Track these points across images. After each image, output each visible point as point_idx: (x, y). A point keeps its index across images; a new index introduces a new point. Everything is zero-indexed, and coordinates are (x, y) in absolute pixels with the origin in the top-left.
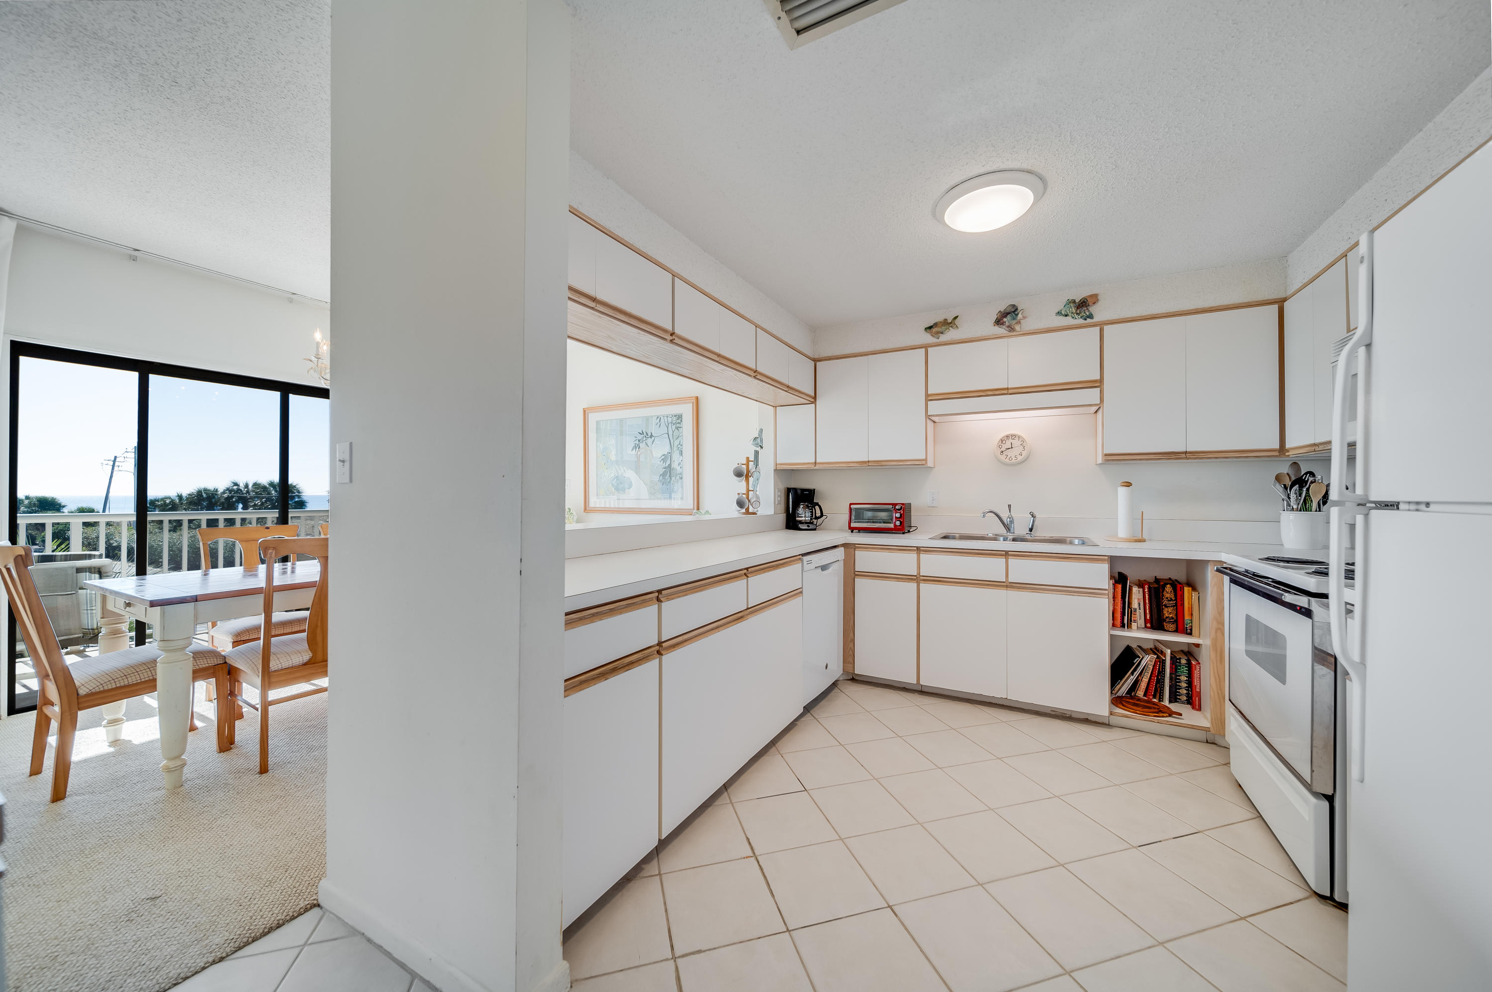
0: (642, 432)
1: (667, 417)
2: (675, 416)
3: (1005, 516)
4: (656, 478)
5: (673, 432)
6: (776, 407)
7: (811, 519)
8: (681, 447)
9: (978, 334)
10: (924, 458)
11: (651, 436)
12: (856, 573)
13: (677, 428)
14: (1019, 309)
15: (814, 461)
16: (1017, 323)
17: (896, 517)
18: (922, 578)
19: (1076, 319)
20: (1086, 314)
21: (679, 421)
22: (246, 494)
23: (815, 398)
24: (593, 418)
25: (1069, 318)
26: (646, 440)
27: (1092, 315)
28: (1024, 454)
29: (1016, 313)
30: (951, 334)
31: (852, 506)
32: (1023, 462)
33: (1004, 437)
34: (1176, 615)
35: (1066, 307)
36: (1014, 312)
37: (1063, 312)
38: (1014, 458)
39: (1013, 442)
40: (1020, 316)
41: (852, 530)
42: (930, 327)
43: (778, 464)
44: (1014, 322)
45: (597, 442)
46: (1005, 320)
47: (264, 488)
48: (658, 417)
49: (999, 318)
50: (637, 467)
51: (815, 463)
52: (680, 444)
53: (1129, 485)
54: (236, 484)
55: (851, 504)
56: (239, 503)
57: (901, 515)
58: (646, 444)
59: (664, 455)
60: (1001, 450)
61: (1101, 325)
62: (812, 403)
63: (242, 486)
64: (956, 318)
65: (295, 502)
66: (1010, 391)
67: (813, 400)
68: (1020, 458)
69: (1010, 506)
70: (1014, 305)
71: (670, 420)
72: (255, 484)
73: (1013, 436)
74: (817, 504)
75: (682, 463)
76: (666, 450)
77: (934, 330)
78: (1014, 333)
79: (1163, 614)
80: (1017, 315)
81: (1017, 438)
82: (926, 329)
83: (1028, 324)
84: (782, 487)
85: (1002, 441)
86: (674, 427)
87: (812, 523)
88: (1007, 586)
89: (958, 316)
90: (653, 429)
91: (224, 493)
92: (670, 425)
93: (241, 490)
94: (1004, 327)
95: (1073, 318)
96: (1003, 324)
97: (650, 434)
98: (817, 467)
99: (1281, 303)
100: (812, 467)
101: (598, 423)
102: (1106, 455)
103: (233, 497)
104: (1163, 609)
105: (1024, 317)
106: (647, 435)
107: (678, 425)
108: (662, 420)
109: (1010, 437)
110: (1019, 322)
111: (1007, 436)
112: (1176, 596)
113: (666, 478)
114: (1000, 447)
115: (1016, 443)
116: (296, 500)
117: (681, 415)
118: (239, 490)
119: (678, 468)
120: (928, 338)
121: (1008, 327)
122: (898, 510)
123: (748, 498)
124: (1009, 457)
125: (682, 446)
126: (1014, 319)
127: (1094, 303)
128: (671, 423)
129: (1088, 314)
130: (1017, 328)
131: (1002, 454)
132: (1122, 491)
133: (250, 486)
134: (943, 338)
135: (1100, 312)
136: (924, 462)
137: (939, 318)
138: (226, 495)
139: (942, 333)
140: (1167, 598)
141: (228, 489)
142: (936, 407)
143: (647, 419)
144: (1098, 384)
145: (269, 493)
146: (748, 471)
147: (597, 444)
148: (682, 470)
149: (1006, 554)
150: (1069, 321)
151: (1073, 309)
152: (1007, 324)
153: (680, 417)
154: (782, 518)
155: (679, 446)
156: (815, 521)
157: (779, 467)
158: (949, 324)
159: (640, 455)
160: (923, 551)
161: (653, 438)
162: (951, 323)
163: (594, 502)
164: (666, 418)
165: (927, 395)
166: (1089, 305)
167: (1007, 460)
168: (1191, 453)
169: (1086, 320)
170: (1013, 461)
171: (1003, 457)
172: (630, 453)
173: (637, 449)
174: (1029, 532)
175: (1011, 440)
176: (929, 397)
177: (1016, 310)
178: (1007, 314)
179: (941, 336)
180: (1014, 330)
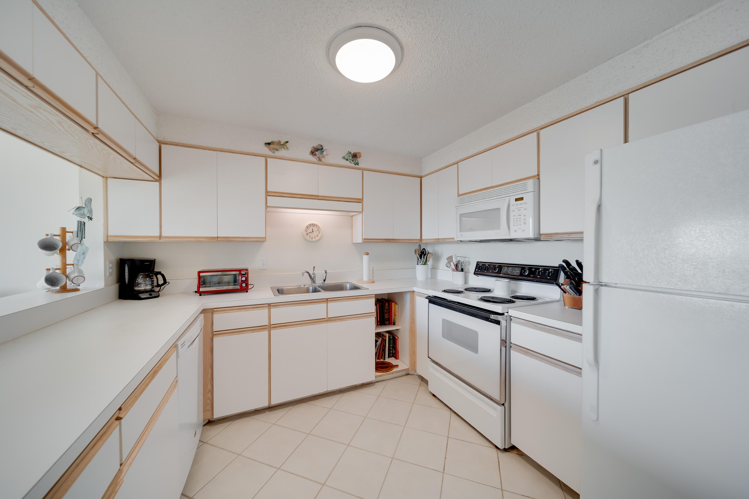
3: (311, 273)
6: (106, 178)
7: (153, 287)
10: (264, 236)
12: (215, 333)
14: (324, 148)
15: (158, 235)
16: (323, 157)
17: (241, 280)
18: (272, 326)
19: (351, 163)
20: (356, 162)
23: (160, 176)
25: (348, 162)
27: (358, 163)
28: (319, 236)
29: (323, 150)
31: (201, 274)
32: (317, 241)
33: (308, 225)
34: (389, 317)
35: (348, 155)
36: (321, 149)
37: (346, 158)
38: (314, 238)
39: (314, 228)
40: (325, 153)
41: (201, 293)
42: (269, 144)
43: (111, 236)
44: (321, 156)
46: (317, 153)
49: (313, 151)
51: (160, 237)
53: (367, 254)
55: (199, 272)
57: (246, 278)
60: (307, 232)
61: (363, 169)
62: (156, 181)
64: (287, 142)
66: (319, 198)
67: (158, 178)
68: (317, 238)
69: (314, 267)
70: (321, 146)
73: (313, 225)
74: (160, 273)
77: (272, 146)
78: (321, 163)
79: (385, 317)
80: (323, 152)
81: (315, 226)
82: (266, 144)
83: (329, 159)
84: (114, 257)
85: (307, 227)
87: (153, 291)
88: (327, 321)
89: (289, 142)
94: (316, 157)
95: (350, 162)
96: (315, 155)
98: (162, 240)
99: (421, 177)
100: (157, 240)
102: (365, 239)
104: (385, 315)
105: (327, 155)
110: (324, 157)
111: (310, 225)
112: (389, 308)
114: (306, 231)
115: (315, 229)
121: (318, 158)
122: (244, 275)
123: (64, 273)
124: (311, 237)
126: (321, 154)
127: (360, 157)
129: (357, 162)
130: (323, 160)
131: (307, 235)
132: (365, 257)
134: (277, 154)
135: (363, 162)
136: (264, 240)
137: (276, 139)
139: (277, 150)
140: (386, 309)
142: (272, 201)
144: (360, 201)
146: (65, 244)
149: (327, 300)
150: (347, 163)
151: (351, 158)
152: (318, 156)
154: (114, 288)
156: (157, 289)
157: (110, 239)
158: (284, 145)
160: (273, 306)
162: (283, 145)
165: (267, 192)
166: (357, 158)
167: (310, 239)
168: (395, 239)
169: (355, 165)
170: (314, 240)
171: (308, 237)
174: (324, 282)
175: (312, 227)
176: (268, 194)
177: (322, 149)
178: (317, 150)
179: (276, 152)
180: (320, 161)
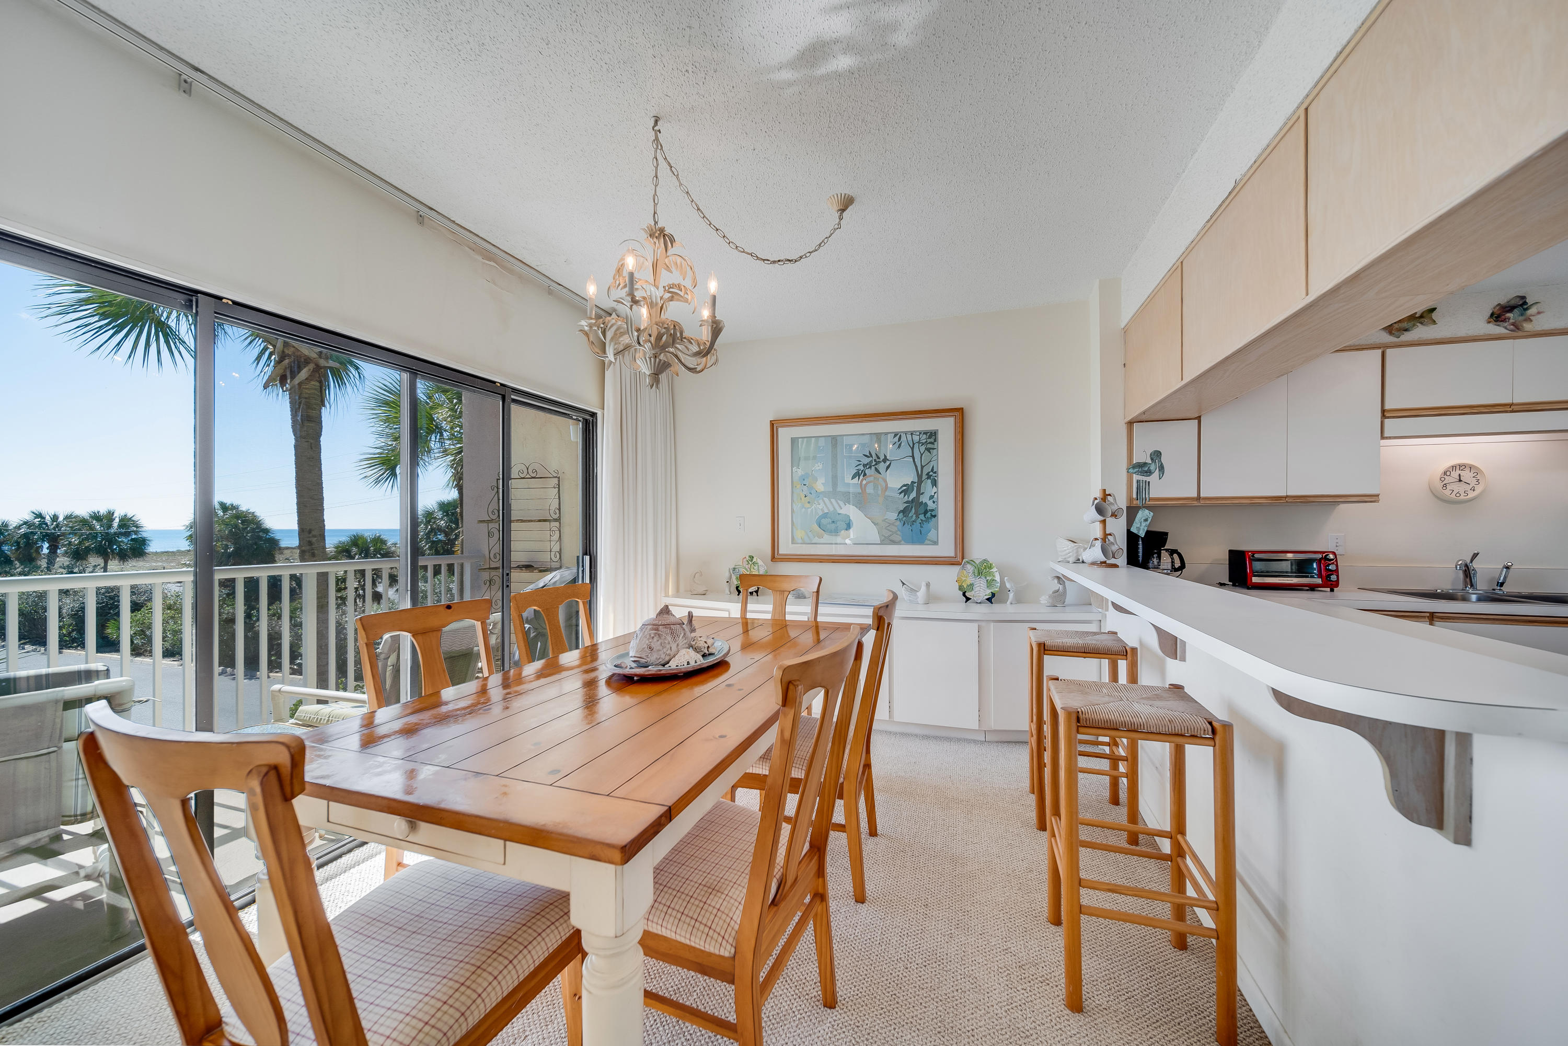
0: (870, 453)
1: (912, 434)
2: (925, 433)
4: (893, 516)
5: (922, 455)
8: (934, 475)
9: (1462, 332)
11: (885, 460)
13: (928, 450)
14: (1530, 301)
15: (1196, 496)
16: (1526, 320)
21: (932, 440)
22: (54, 529)
24: (785, 434)
26: (876, 464)
28: (1479, 489)
29: (1526, 307)
30: (1420, 332)
33: (1449, 468)
36: (1522, 305)
38: (1463, 494)
39: (1462, 473)
40: (1532, 311)
44: (1521, 318)
45: (792, 467)
46: (1508, 315)
47: (84, 522)
48: (895, 435)
49: (1498, 313)
50: (861, 502)
51: (1199, 498)
52: (932, 470)
54: (40, 516)
56: (43, 541)
57: (1334, 567)
58: (877, 470)
59: (904, 485)
60: (1444, 483)
62: (1194, 418)
63: (48, 519)
64: (1432, 311)
65: (132, 540)
66: (1515, 408)
68: (1472, 495)
70: (1522, 297)
71: (916, 438)
72: (67, 518)
73: (1462, 467)
74: (1176, 551)
75: (936, 496)
76: (909, 477)
77: (1398, 326)
78: (1520, 333)
80: (1527, 309)
81: (1467, 470)
83: (1540, 323)
85: (1445, 473)
86: (923, 448)
89: (1435, 309)
90: (889, 448)
91: (19, 527)
92: (916, 446)
93: (46, 524)
94: (1505, 324)
96: (1504, 321)
97: (882, 457)
98: (1203, 503)
100: (1195, 503)
101: (794, 441)
103: (33, 533)
105: (1538, 313)
106: (878, 458)
107: (930, 446)
108: (903, 438)
109: (1458, 467)
110: (1529, 319)
111: (1453, 466)
113: (910, 515)
114: (1443, 479)
115: (1467, 475)
116: (134, 537)
117: (935, 433)
118: (43, 523)
119: (930, 503)
120: (1387, 338)
121: (1513, 324)
122: (1331, 560)
124: (1455, 492)
125: (935, 473)
126: (1522, 315)
128: (919, 442)
130: (1525, 327)
131: (1445, 488)
133: (61, 519)
134: (1407, 337)
136: (1376, 499)
137: (1406, 313)
138: (22, 531)
139: (1410, 331)
141: (25, 523)
142: (1392, 426)
143: (878, 436)
145: (92, 528)
147: (792, 470)
148: (937, 505)
152: (1513, 321)
153: (932, 435)
155: (931, 473)
158: (1424, 317)
159: (866, 485)
161: (888, 463)
162: (1421, 317)
163: (785, 548)
164: (909, 437)
165: (1383, 411)
167: (1453, 496)
170: (1462, 497)
171: (1447, 492)
172: (849, 483)
173: (861, 477)
174: (1500, 586)
175: (1458, 472)
176: (1385, 414)
177: (1525, 303)
178: (1511, 308)
179: (1406, 333)
180: (1518, 329)
